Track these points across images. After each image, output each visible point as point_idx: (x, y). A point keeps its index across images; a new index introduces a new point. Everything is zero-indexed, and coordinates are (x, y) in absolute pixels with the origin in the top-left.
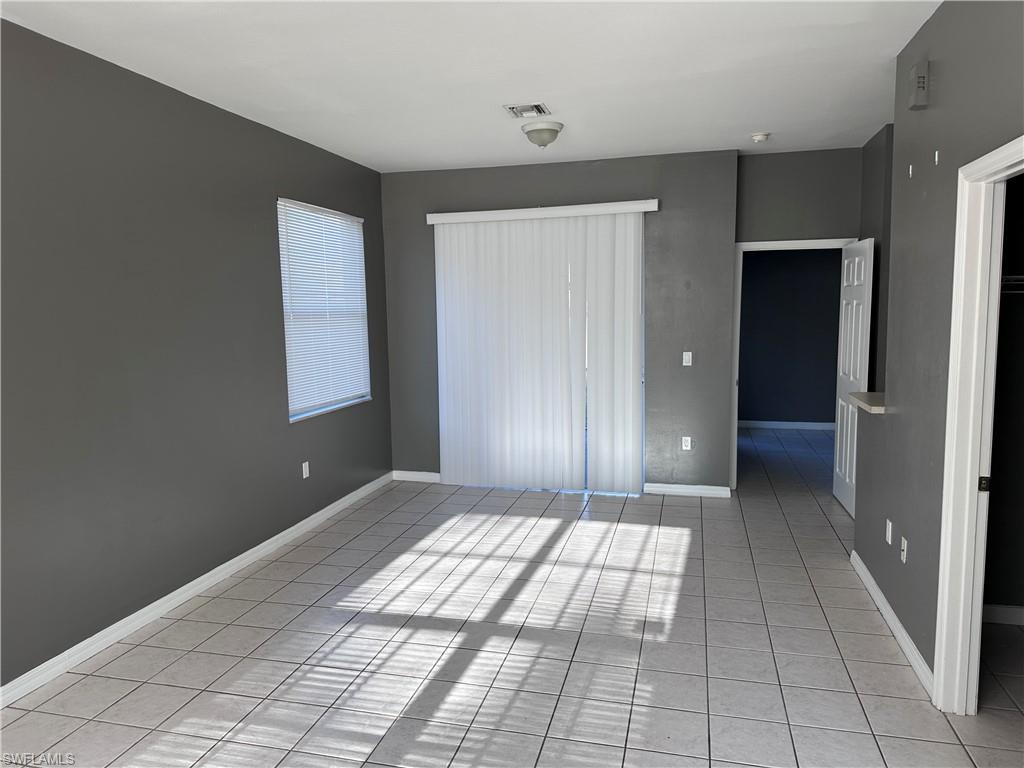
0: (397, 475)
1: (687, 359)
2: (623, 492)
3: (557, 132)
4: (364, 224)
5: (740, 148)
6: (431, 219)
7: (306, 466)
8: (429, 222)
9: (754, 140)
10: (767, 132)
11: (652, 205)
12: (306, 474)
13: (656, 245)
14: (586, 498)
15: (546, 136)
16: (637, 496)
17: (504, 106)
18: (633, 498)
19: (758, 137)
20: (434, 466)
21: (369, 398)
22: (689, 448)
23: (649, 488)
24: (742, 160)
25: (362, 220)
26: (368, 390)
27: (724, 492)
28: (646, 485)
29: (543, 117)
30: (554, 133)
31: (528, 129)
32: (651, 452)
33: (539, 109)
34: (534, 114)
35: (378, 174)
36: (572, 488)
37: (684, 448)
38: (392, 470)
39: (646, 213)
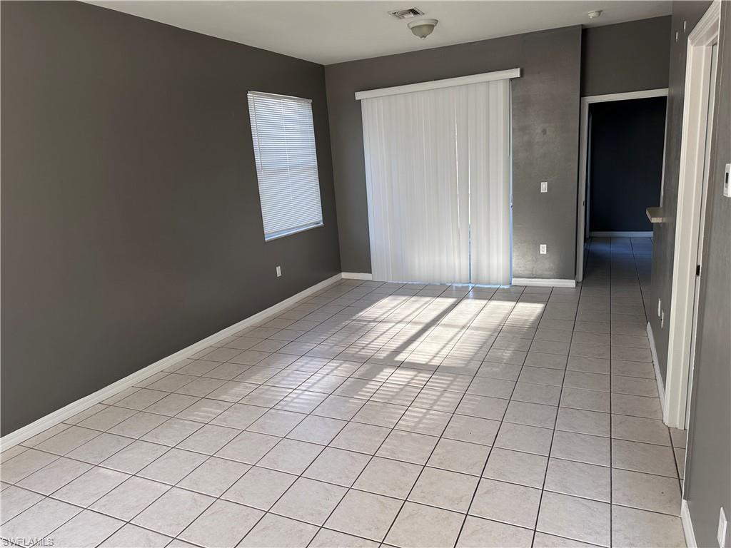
0: (344, 275)
1: (544, 187)
2: (497, 284)
3: (433, 26)
4: (312, 104)
5: (583, 23)
6: (359, 96)
7: (278, 269)
8: (357, 98)
9: (591, 17)
10: (599, 9)
11: (516, 73)
12: (279, 274)
13: (520, 104)
14: (470, 288)
15: (425, 30)
16: (506, 287)
17: (389, 12)
18: (504, 289)
19: (592, 14)
20: (368, 270)
21: (322, 224)
22: (545, 253)
23: (515, 281)
24: (585, 31)
25: (311, 101)
26: (321, 219)
27: (571, 283)
28: (513, 279)
29: (418, 17)
30: (431, 27)
31: (412, 26)
32: (517, 256)
33: (414, 12)
34: (412, 15)
35: (322, 67)
36: (460, 282)
37: (541, 253)
38: (341, 272)
39: (511, 79)
